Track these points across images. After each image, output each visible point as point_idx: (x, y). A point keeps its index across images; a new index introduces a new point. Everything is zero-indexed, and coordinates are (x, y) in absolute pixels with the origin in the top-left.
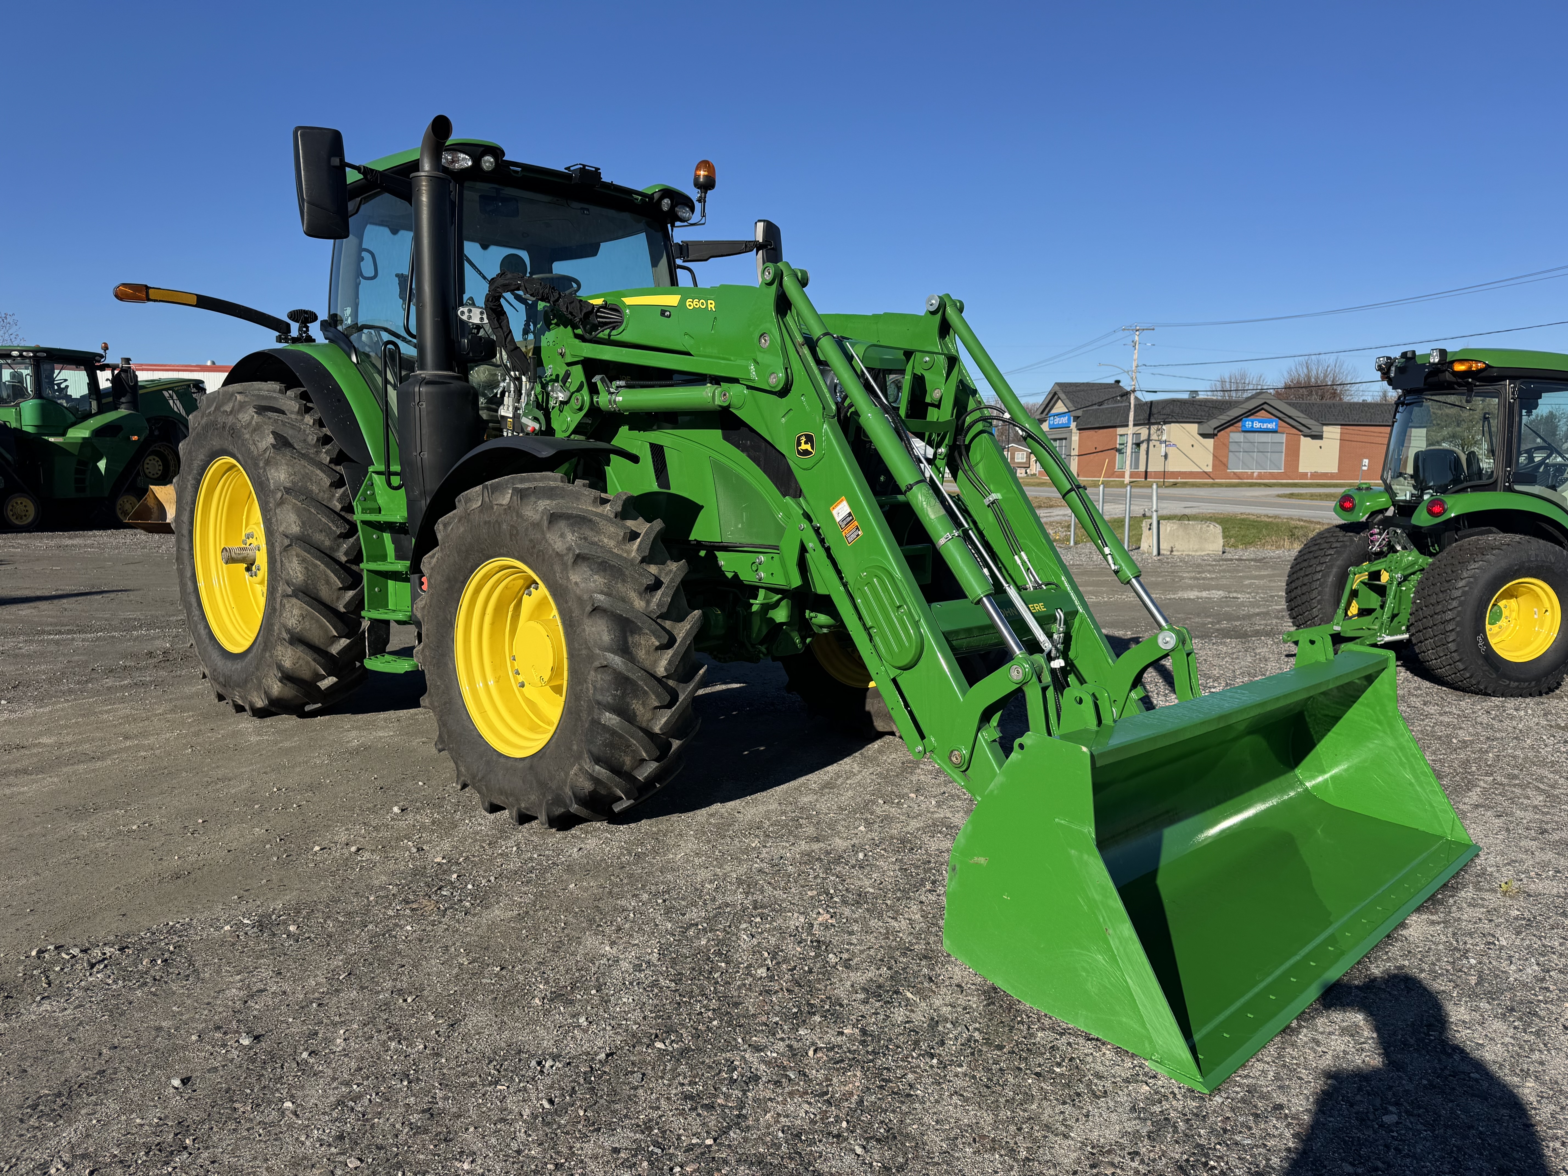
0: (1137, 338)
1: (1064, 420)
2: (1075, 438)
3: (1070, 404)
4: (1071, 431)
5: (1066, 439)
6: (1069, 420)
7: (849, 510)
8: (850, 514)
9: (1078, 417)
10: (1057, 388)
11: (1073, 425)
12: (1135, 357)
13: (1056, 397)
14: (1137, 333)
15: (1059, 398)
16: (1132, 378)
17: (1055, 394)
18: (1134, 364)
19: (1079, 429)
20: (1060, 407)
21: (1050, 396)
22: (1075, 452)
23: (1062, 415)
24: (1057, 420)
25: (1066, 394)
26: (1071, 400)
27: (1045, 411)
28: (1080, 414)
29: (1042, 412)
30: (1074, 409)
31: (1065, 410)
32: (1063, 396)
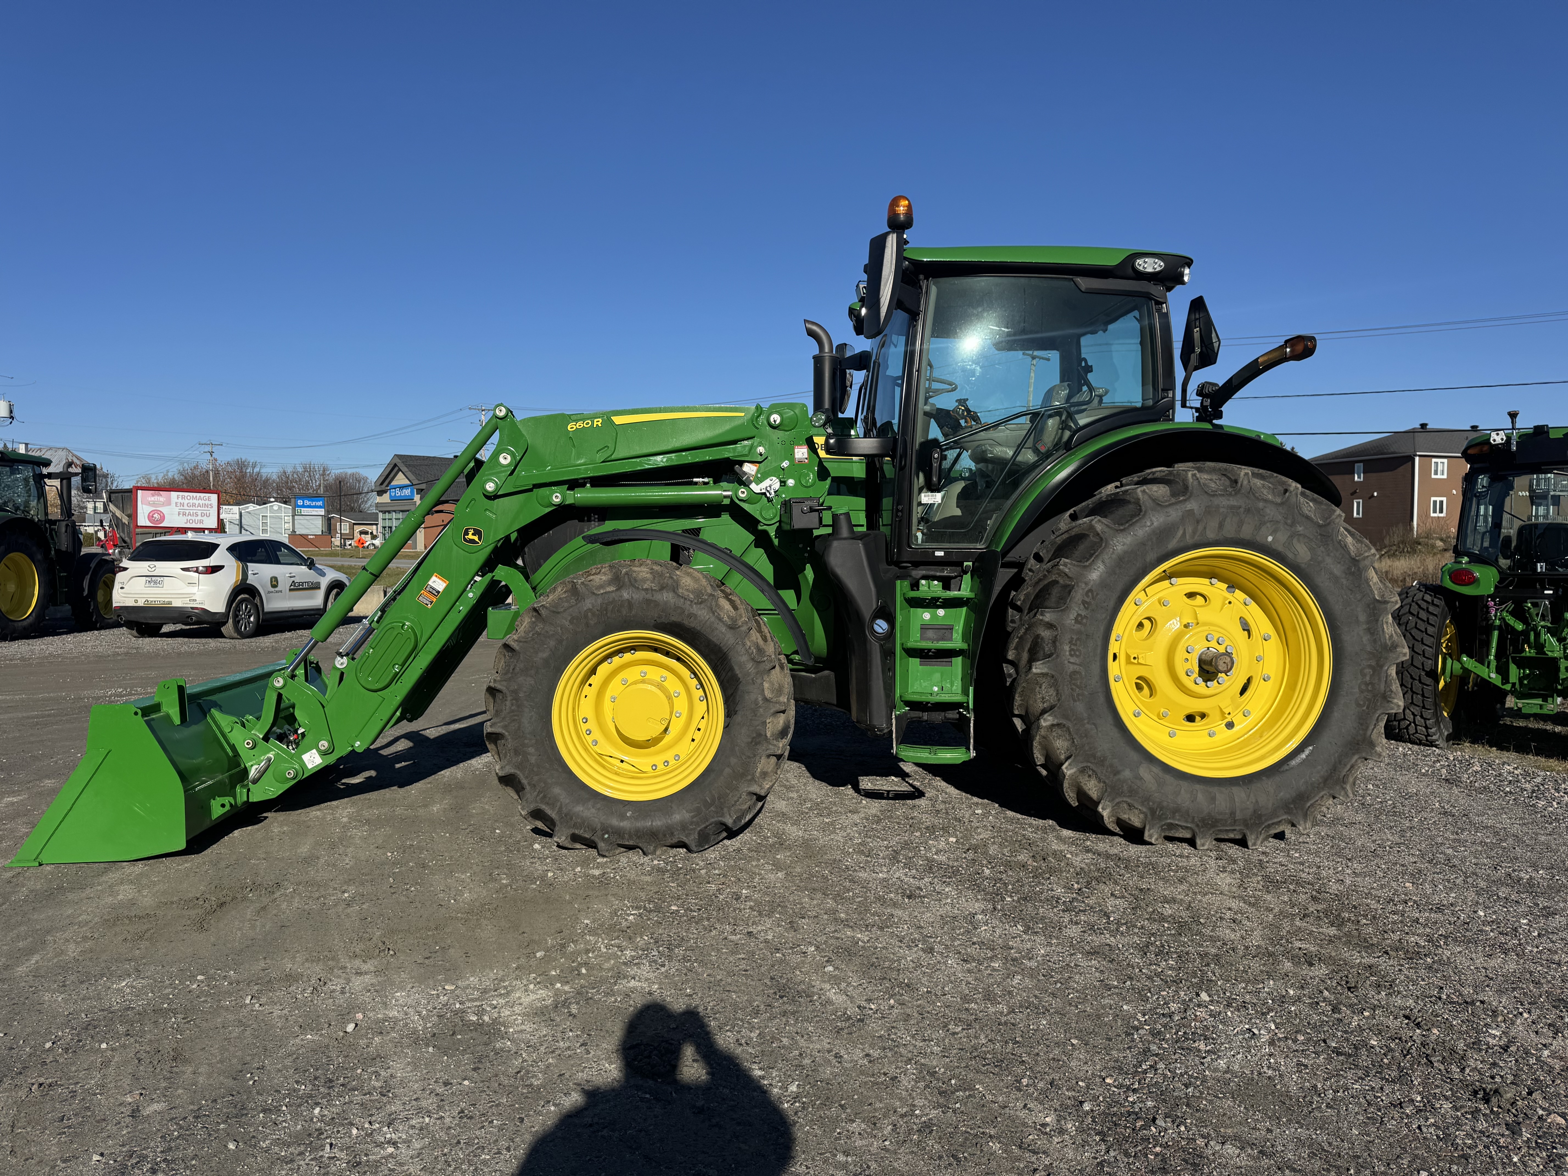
1: (407, 492)
3: (412, 477)
4: (415, 504)
6: (412, 492)
9: (422, 490)
10: (397, 461)
11: (417, 498)
13: (396, 469)
15: (400, 470)
17: (395, 465)
20: (401, 479)
21: (389, 469)
23: (402, 487)
24: (398, 493)
25: (408, 466)
26: (413, 473)
27: (385, 483)
28: (423, 486)
29: (382, 484)
30: (418, 482)
31: (407, 482)
32: (404, 469)
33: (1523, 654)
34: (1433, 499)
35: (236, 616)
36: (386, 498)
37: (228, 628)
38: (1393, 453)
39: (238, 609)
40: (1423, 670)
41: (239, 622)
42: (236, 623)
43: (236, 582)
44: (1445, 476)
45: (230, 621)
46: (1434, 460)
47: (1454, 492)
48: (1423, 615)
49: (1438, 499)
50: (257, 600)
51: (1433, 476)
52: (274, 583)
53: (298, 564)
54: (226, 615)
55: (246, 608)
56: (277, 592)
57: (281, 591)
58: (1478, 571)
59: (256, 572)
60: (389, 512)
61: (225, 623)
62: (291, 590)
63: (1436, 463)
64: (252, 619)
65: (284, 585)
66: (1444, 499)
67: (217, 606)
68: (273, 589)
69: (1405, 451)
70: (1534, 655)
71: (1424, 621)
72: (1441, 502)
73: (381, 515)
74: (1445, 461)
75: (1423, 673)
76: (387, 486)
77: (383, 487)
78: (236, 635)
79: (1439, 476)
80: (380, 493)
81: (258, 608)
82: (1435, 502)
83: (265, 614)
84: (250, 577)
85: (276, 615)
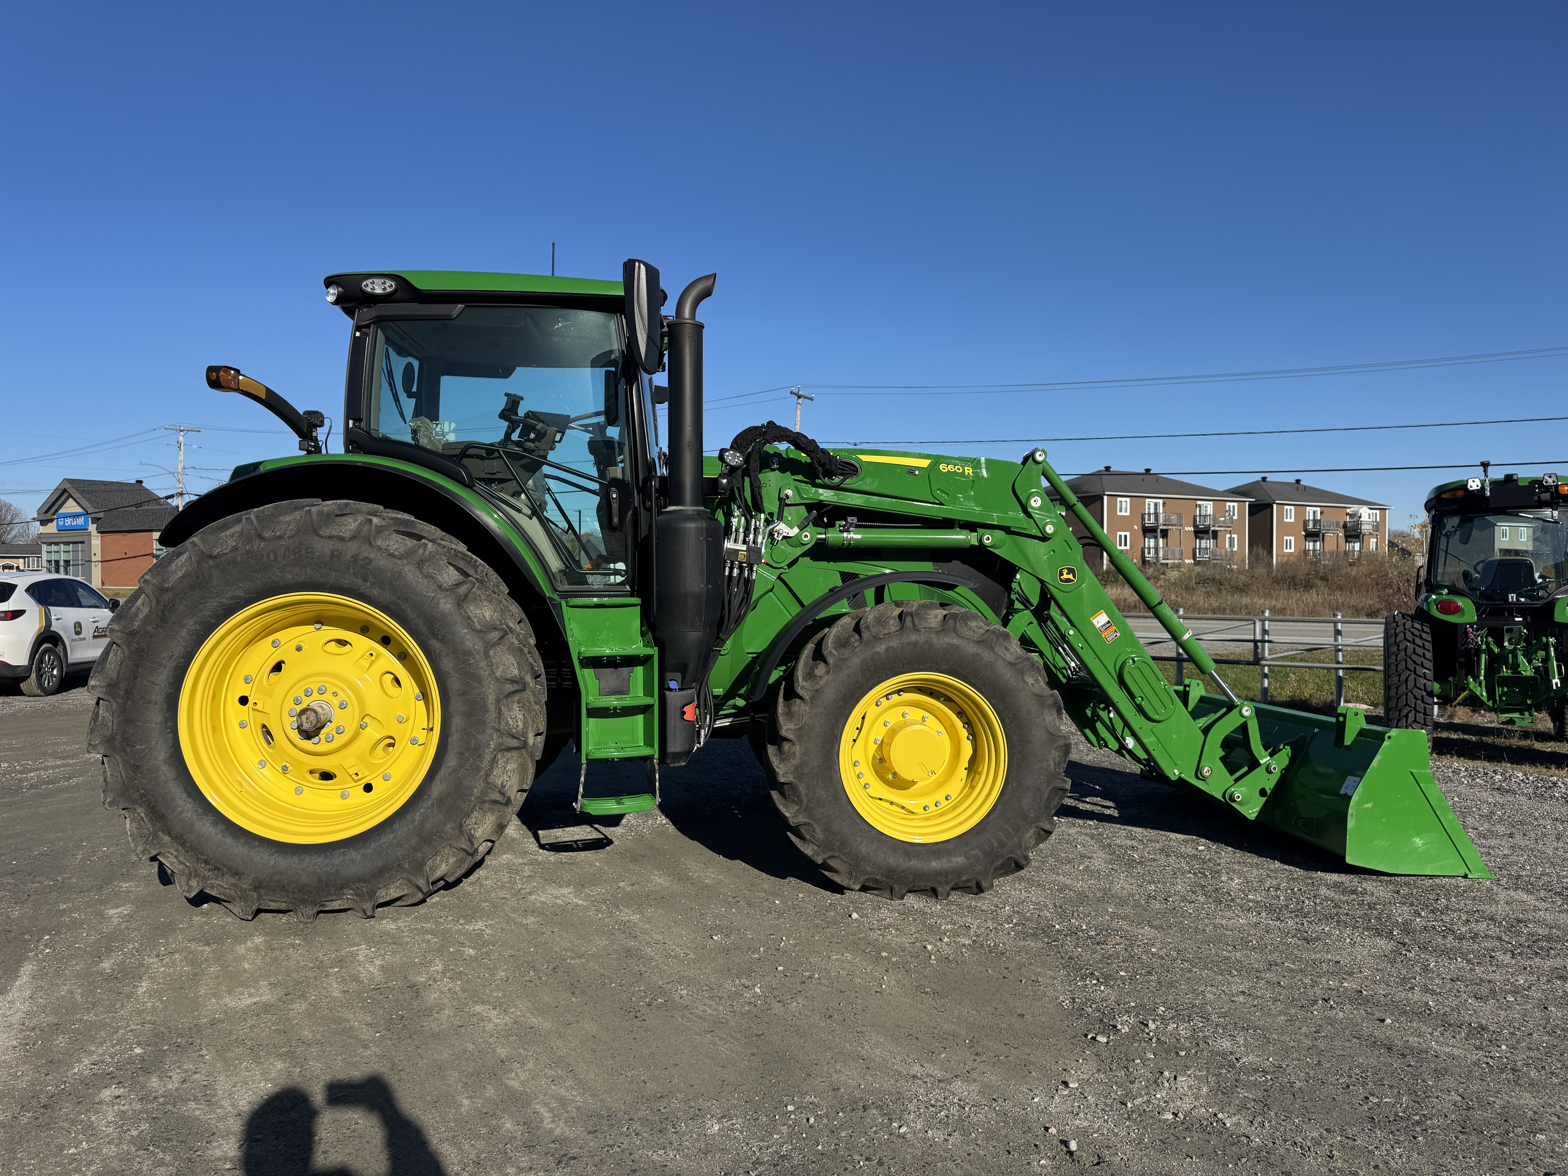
0: (181, 439)
1: (80, 521)
2: (96, 541)
3: (86, 504)
4: (90, 534)
5: (83, 542)
6: (86, 521)
7: (1108, 619)
8: (1109, 622)
9: (99, 519)
11: (92, 528)
12: (181, 458)
13: (66, 495)
14: (182, 433)
15: (71, 496)
16: (179, 481)
17: (65, 491)
18: (180, 466)
19: (101, 533)
20: (71, 507)
21: (57, 495)
22: (98, 558)
23: (76, 516)
24: (69, 522)
25: (82, 492)
26: (87, 500)
27: (49, 512)
28: (101, 515)
29: (47, 512)
30: (93, 510)
31: (79, 510)
32: (77, 495)
33: (1501, 674)
34: (1119, 533)
35: (39, 669)
36: (52, 528)
37: (30, 684)
38: (1086, 492)
39: (41, 661)
40: (1425, 690)
41: (42, 676)
42: (40, 677)
43: (40, 629)
44: (1128, 514)
45: (33, 675)
46: (1119, 499)
47: (1136, 527)
48: (1418, 641)
49: (1123, 534)
50: (60, 649)
51: (1119, 514)
52: (78, 626)
53: (97, 607)
54: (28, 668)
55: (49, 659)
56: (81, 639)
57: (84, 639)
58: (1461, 602)
59: (58, 617)
60: (57, 544)
61: (26, 678)
62: (94, 637)
63: (1121, 502)
64: (55, 672)
65: (88, 631)
66: (1128, 534)
67: (18, 657)
68: (76, 637)
69: (1094, 490)
70: (1510, 675)
71: (1420, 647)
72: (1126, 536)
73: (44, 548)
74: (1128, 499)
75: (1424, 694)
76: (54, 514)
77: (49, 516)
78: (39, 692)
79: (1123, 514)
80: (44, 523)
81: (62, 660)
82: (1120, 536)
83: (68, 665)
84: (54, 622)
85: (79, 667)
